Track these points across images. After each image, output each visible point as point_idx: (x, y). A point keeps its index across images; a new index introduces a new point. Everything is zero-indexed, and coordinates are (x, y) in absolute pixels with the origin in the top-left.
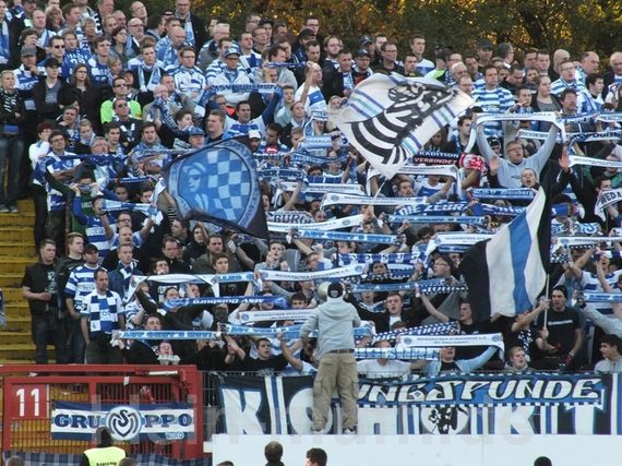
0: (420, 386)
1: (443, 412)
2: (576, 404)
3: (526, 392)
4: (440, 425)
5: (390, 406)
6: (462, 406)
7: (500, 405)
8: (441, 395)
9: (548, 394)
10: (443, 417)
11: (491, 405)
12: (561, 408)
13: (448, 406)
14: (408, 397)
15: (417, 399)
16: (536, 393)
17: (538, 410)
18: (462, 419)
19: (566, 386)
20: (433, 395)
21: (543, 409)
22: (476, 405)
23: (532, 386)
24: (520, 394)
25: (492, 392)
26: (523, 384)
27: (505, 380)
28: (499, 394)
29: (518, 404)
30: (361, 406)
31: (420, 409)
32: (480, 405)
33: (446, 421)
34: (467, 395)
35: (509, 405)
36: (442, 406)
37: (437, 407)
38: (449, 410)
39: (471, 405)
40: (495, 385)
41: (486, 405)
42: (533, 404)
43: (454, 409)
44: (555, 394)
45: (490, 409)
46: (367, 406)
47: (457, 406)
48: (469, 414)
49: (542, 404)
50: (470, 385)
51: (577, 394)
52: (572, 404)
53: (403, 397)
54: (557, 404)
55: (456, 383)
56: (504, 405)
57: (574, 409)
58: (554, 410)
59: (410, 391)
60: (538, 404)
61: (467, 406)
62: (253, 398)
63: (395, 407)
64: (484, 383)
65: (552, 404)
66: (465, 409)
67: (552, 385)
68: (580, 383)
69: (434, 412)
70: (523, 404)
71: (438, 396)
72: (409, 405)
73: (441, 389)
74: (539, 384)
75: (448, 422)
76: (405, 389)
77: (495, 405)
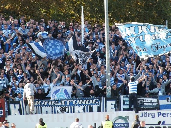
0: (57, 101)
1: (62, 108)
2: (93, 105)
3: (82, 103)
4: (62, 111)
5: (50, 106)
6: (67, 106)
7: (76, 106)
8: (62, 104)
9: (87, 103)
10: (62, 109)
11: (73, 106)
12: (90, 106)
13: (63, 106)
14: (54, 104)
15: (56, 105)
16: (84, 103)
17: (85, 107)
18: (67, 110)
19: (91, 101)
20: (60, 104)
21: (86, 107)
22: (70, 106)
23: (83, 101)
24: (80, 103)
25: (74, 103)
26: (81, 101)
27: (77, 100)
28: (75, 103)
29: (80, 106)
30: (43, 106)
31: (57, 107)
32: (71, 106)
33: (63, 110)
34: (68, 104)
35: (78, 106)
36: (62, 106)
37: (61, 107)
38: (64, 108)
39: (69, 106)
40: (74, 101)
41: (72, 106)
42: (83, 105)
43: (65, 107)
44: (88, 103)
45: (73, 107)
46: (44, 106)
47: (66, 106)
48: (68, 108)
49: (86, 105)
50: (68, 101)
51: (93, 103)
52: (92, 105)
53: (52, 104)
54: (89, 105)
55: (65, 101)
56: (77, 106)
57: (93, 106)
58: (88, 107)
59: (54, 103)
60: (85, 105)
61: (68, 106)
62: (17, 106)
63: (51, 106)
64: (72, 101)
65: (88, 105)
66: (68, 107)
67: (88, 101)
68: (94, 100)
69: (60, 108)
70: (81, 106)
71: (61, 104)
72: (54, 106)
73: (61, 102)
74: (85, 101)
75: (64, 110)
76: (53, 102)
77: (75, 106)
